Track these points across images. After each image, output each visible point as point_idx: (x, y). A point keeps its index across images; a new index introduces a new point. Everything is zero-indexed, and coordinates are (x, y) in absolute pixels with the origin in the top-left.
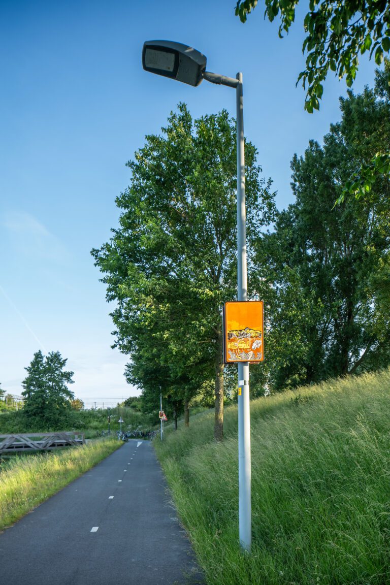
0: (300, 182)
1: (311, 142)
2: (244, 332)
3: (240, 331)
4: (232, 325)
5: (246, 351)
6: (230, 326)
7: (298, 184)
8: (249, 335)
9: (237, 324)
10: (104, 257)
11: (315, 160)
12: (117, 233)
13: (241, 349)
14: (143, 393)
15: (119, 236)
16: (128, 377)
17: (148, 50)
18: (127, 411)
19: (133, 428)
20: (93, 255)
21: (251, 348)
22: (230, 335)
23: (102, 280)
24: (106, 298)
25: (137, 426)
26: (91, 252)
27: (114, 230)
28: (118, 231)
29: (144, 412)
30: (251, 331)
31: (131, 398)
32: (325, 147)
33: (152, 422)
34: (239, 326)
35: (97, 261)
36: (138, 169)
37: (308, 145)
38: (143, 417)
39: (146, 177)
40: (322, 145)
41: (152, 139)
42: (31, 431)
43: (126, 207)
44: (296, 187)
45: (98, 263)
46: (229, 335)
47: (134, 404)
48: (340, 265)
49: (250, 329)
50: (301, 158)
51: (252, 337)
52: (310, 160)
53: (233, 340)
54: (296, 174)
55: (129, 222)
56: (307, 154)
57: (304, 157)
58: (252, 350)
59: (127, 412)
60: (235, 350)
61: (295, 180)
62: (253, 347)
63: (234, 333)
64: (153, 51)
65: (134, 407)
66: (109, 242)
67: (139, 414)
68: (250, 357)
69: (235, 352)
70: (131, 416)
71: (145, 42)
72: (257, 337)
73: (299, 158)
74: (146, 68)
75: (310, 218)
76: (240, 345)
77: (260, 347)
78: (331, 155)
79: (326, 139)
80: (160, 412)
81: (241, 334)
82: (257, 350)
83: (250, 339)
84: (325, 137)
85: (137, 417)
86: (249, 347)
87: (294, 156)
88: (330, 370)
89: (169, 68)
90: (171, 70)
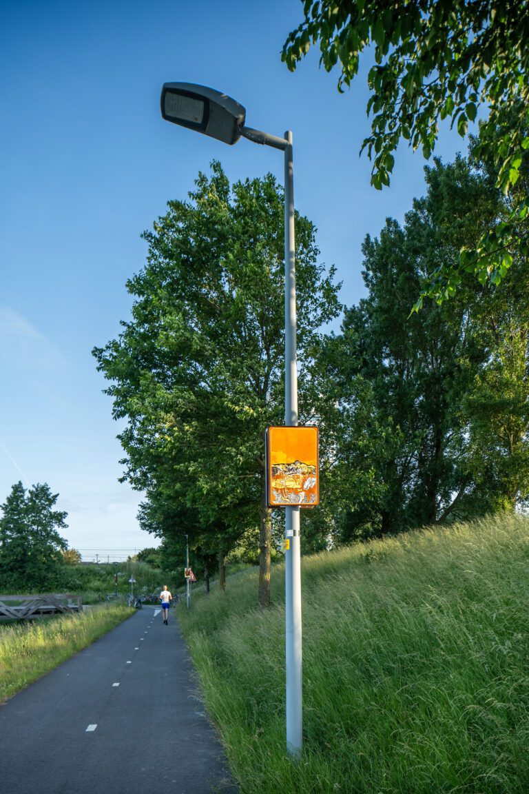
0: (374, 271)
1: (389, 221)
2: (292, 466)
3: (289, 465)
4: (278, 457)
5: (296, 492)
6: (275, 458)
7: (371, 273)
8: (300, 470)
9: (285, 456)
10: (110, 359)
11: (393, 244)
12: (129, 327)
13: (289, 489)
14: (163, 543)
15: (131, 332)
16: (142, 521)
17: (168, 95)
18: (140, 568)
19: (149, 591)
20: (96, 355)
21: (302, 488)
22: (275, 470)
23: (106, 391)
24: (113, 414)
25: (155, 588)
26: (93, 352)
27: (124, 324)
28: (131, 324)
29: (164, 569)
30: (303, 465)
31: (146, 550)
32: (406, 228)
33: (176, 583)
34: (287, 457)
35: (101, 365)
36: (158, 243)
37: (385, 224)
38: (162, 576)
39: (168, 254)
40: (403, 224)
41: (176, 205)
42: (7, 592)
43: (141, 293)
44: (369, 277)
45: (102, 367)
46: (273, 470)
47: (151, 557)
49: (301, 463)
50: (376, 239)
51: (303, 474)
52: (387, 243)
53: (278, 477)
54: (369, 260)
55: (145, 314)
56: (383, 235)
57: (379, 239)
58: (304, 490)
59: (141, 570)
60: (281, 489)
61: (368, 269)
62: (305, 487)
63: (280, 467)
64: (175, 96)
65: (150, 562)
66: (118, 339)
67: (158, 571)
68: (301, 499)
69: (282, 492)
70: (147, 574)
71: (165, 84)
72: (310, 473)
73: (372, 240)
74: (166, 117)
76: (288, 484)
77: (314, 486)
78: (413, 239)
79: (407, 217)
80: (186, 569)
81: (290, 469)
82: (310, 491)
83: (302, 476)
84: (406, 215)
85: (155, 575)
86: (300, 487)
87: (366, 237)
88: (413, 518)
89: (196, 119)
90: (199, 121)
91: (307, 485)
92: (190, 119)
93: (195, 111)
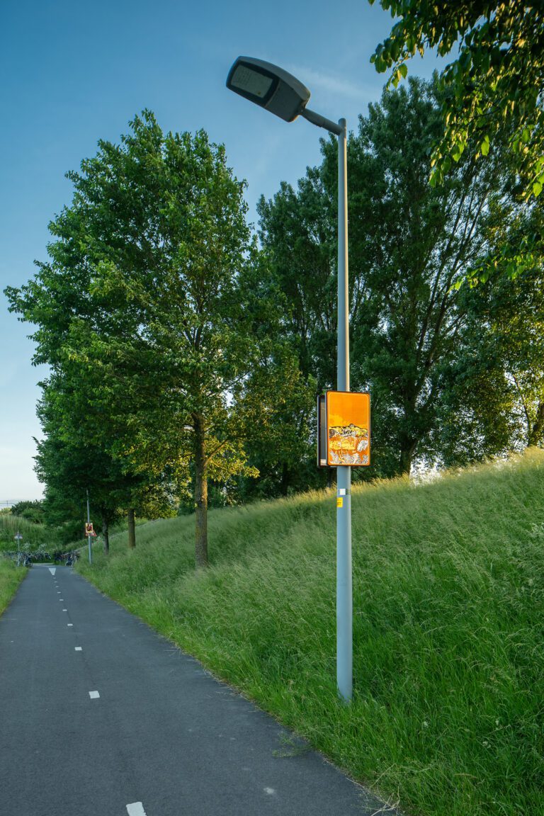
0: (270, 231)
1: (284, 185)
2: (348, 429)
3: (344, 428)
4: (334, 420)
5: (351, 453)
6: (332, 421)
7: (266, 233)
8: (353, 433)
9: (341, 420)
10: (25, 301)
11: (289, 208)
12: (44, 267)
13: (344, 450)
15: (46, 272)
16: (40, 473)
17: (240, 67)
18: (20, 522)
19: (32, 548)
20: (9, 295)
21: (356, 449)
22: (332, 433)
23: (31, 337)
24: (32, 359)
25: (38, 545)
26: (5, 291)
27: (38, 263)
28: (46, 265)
29: (49, 524)
30: (357, 428)
32: (300, 194)
33: (62, 539)
34: (343, 421)
35: (13, 305)
36: (84, 185)
37: (279, 188)
38: (46, 532)
39: (94, 198)
40: (297, 190)
43: (66, 236)
44: (265, 237)
45: (15, 308)
46: (331, 432)
47: (27, 511)
48: (325, 342)
49: (355, 427)
50: (270, 201)
51: (357, 436)
52: (283, 207)
53: (335, 439)
54: (264, 221)
55: (69, 257)
56: (277, 198)
57: (273, 201)
58: (357, 452)
59: (21, 524)
60: (338, 451)
61: (264, 229)
62: (359, 449)
63: (337, 429)
64: (246, 69)
65: (27, 516)
66: (33, 279)
67: (41, 526)
68: (355, 460)
69: (338, 453)
70: (28, 530)
71: (240, 57)
72: (363, 436)
73: (267, 201)
74: (230, 85)
75: (284, 279)
76: (344, 445)
77: (367, 448)
78: (308, 206)
79: (301, 183)
80: (87, 524)
81: (346, 431)
82: (362, 453)
83: (356, 439)
84: (299, 181)
85: (37, 531)
86: (354, 448)
87: (260, 198)
88: (315, 473)
89: (259, 93)
90: (262, 96)
91: (360, 447)
92: (253, 92)
93: (261, 86)
